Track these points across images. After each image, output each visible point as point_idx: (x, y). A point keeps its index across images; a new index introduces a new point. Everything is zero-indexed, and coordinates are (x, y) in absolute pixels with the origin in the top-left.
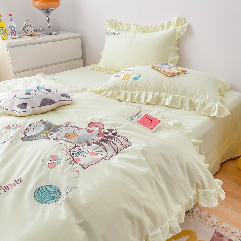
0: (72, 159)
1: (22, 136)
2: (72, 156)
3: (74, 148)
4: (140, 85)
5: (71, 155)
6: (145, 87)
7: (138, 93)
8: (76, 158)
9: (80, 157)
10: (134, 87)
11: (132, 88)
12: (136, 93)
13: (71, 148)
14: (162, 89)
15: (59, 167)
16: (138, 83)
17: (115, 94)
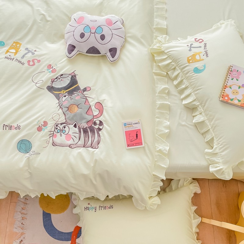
0: (53, 133)
1: (49, 84)
2: (55, 130)
3: (61, 124)
4: (193, 81)
5: (55, 128)
6: (194, 88)
7: (186, 85)
8: (55, 134)
9: (58, 135)
10: (188, 77)
11: (186, 76)
12: (185, 83)
13: (60, 123)
14: (203, 105)
15: (42, 133)
16: (193, 77)
17: (171, 66)
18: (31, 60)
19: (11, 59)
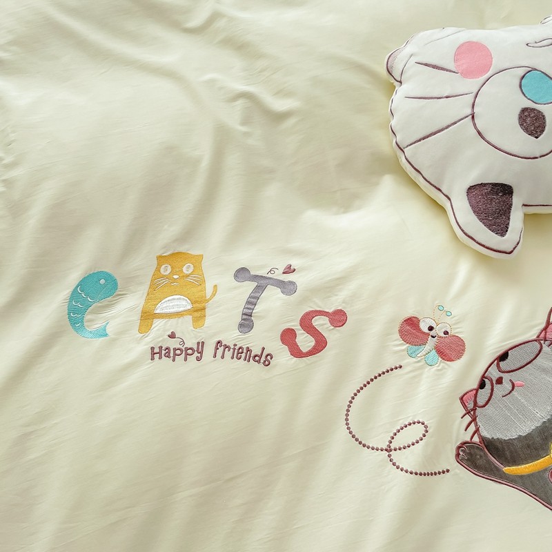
18: (295, 325)
19: (187, 352)
